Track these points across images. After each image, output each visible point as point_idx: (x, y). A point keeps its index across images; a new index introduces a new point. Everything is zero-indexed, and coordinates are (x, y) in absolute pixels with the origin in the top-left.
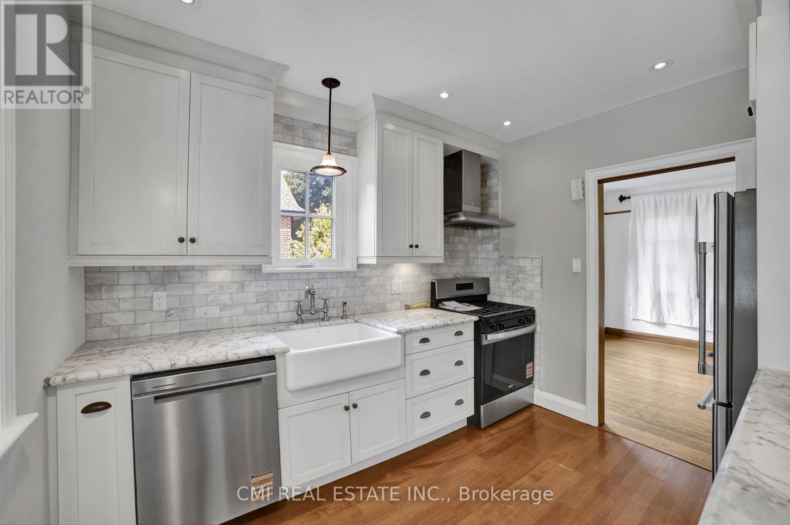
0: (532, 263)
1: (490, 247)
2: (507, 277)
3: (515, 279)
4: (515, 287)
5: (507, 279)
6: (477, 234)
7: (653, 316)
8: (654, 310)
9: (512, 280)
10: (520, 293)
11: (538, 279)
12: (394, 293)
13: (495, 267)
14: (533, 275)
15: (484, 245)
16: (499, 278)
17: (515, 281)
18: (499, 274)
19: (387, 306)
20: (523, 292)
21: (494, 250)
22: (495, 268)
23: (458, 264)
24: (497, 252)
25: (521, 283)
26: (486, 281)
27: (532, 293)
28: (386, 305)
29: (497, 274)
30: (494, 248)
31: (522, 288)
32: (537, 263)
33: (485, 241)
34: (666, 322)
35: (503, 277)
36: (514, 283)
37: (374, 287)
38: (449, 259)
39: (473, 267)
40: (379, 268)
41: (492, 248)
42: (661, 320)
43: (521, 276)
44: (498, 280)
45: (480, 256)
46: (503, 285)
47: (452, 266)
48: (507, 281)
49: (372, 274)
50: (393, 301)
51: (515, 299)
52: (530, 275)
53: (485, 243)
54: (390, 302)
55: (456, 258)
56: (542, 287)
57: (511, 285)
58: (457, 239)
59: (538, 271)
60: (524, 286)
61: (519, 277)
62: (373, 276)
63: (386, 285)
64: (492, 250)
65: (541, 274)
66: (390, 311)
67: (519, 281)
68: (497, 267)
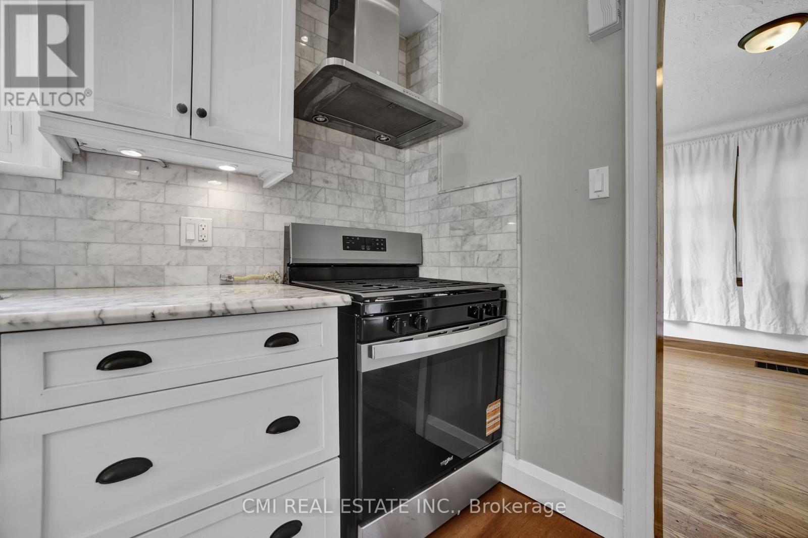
0: (500, 192)
1: (424, 176)
2: (452, 229)
3: (467, 232)
4: (467, 247)
5: (452, 232)
6: (402, 156)
7: (672, 311)
8: (673, 303)
9: (460, 233)
10: (476, 258)
11: (512, 224)
12: (188, 245)
13: (432, 212)
14: (501, 217)
15: (414, 176)
16: (438, 231)
17: (467, 235)
18: (438, 225)
19: (168, 271)
20: (482, 254)
21: (430, 182)
22: (432, 215)
23: (359, 204)
24: (435, 183)
25: (478, 238)
26: (416, 240)
27: (500, 255)
28: (163, 271)
29: (435, 226)
30: (430, 176)
31: (480, 248)
32: (509, 190)
33: (416, 168)
34: (689, 320)
35: (445, 229)
36: (464, 239)
37: (125, 226)
38: (338, 192)
39: (394, 216)
40: (143, 182)
41: (427, 177)
42: (682, 317)
43: (478, 222)
44: (437, 237)
45: (407, 197)
46: (446, 244)
47: (347, 206)
48: (452, 237)
49: (119, 193)
50: (184, 263)
51: (466, 270)
52: (496, 218)
53: (416, 171)
54: (178, 265)
55: (357, 192)
56: (520, 241)
57: (459, 243)
58: (358, 157)
59: (512, 208)
60: (484, 243)
61: (476, 225)
62: (122, 200)
63: (163, 225)
64: (427, 181)
65: (519, 214)
66: (174, 285)
67: (474, 234)
68: (435, 212)
